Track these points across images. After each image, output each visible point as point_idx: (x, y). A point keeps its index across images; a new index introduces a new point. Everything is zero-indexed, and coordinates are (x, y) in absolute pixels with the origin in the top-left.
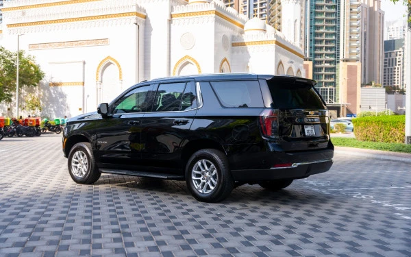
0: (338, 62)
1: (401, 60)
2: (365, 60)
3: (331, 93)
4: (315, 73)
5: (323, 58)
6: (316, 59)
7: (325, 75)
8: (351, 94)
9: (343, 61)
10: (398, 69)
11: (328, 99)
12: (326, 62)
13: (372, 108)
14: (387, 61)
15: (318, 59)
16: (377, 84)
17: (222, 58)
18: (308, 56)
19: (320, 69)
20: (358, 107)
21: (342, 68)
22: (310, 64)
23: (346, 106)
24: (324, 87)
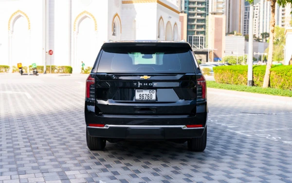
0: (208, 15)
1: (258, 13)
2: (229, 13)
3: (202, 40)
4: (189, 23)
5: (195, 11)
6: (190, 12)
7: (197, 25)
8: (218, 41)
9: (212, 14)
10: (255, 20)
11: (200, 45)
12: (198, 14)
13: (234, 53)
14: (247, 14)
15: (191, 12)
16: (239, 33)
17: (114, 13)
18: (183, 9)
19: (193, 20)
20: (223, 52)
21: (211, 20)
22: (185, 16)
23: (213, 51)
24: (196, 36)
